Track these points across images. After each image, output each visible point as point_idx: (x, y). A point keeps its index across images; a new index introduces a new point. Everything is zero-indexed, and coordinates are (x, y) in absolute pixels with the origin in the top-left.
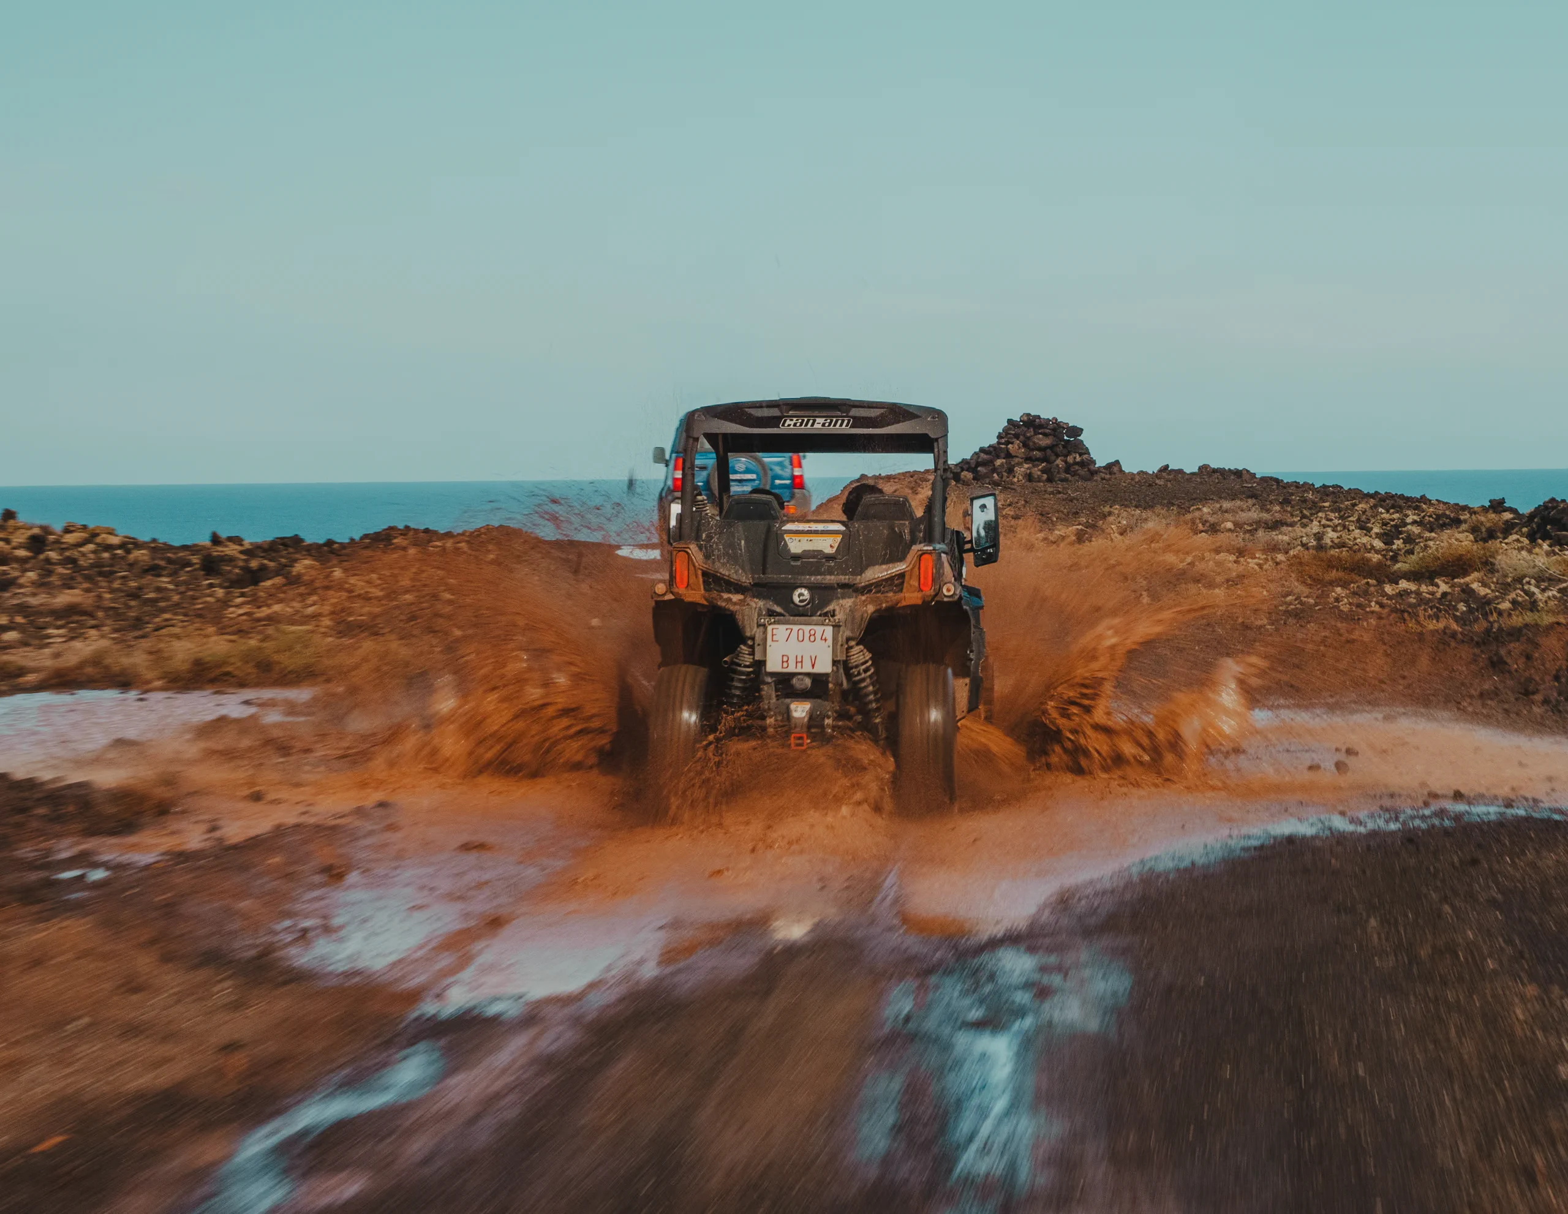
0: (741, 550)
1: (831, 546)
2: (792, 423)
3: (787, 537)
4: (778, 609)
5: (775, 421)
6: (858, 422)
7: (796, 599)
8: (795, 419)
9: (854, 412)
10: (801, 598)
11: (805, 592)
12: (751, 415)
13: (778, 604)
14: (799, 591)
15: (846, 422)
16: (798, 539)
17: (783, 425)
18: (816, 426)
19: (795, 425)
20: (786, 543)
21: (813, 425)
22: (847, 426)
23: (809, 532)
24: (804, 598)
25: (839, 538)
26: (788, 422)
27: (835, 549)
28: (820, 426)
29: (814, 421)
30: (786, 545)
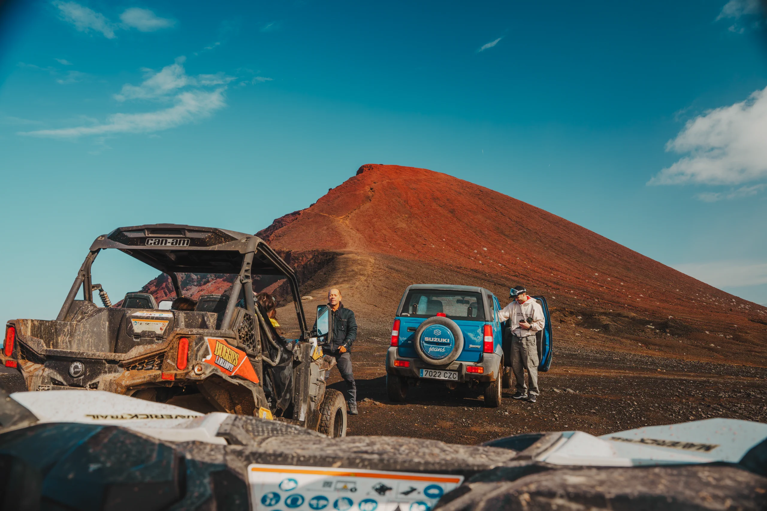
0: (104, 328)
1: (161, 329)
2: (153, 242)
3: (133, 321)
4: (59, 378)
5: (143, 241)
6: (194, 242)
7: (72, 371)
8: (154, 239)
9: (189, 235)
10: (76, 370)
11: (79, 365)
12: (126, 236)
13: (61, 374)
14: (75, 364)
15: (186, 242)
16: (140, 322)
17: (147, 244)
18: (168, 244)
19: (155, 243)
20: (132, 325)
21: (165, 244)
22: (187, 244)
23: (147, 318)
24: (78, 370)
25: (167, 323)
26: (150, 242)
27: (163, 331)
28: (170, 245)
29: (166, 241)
30: (132, 326)
